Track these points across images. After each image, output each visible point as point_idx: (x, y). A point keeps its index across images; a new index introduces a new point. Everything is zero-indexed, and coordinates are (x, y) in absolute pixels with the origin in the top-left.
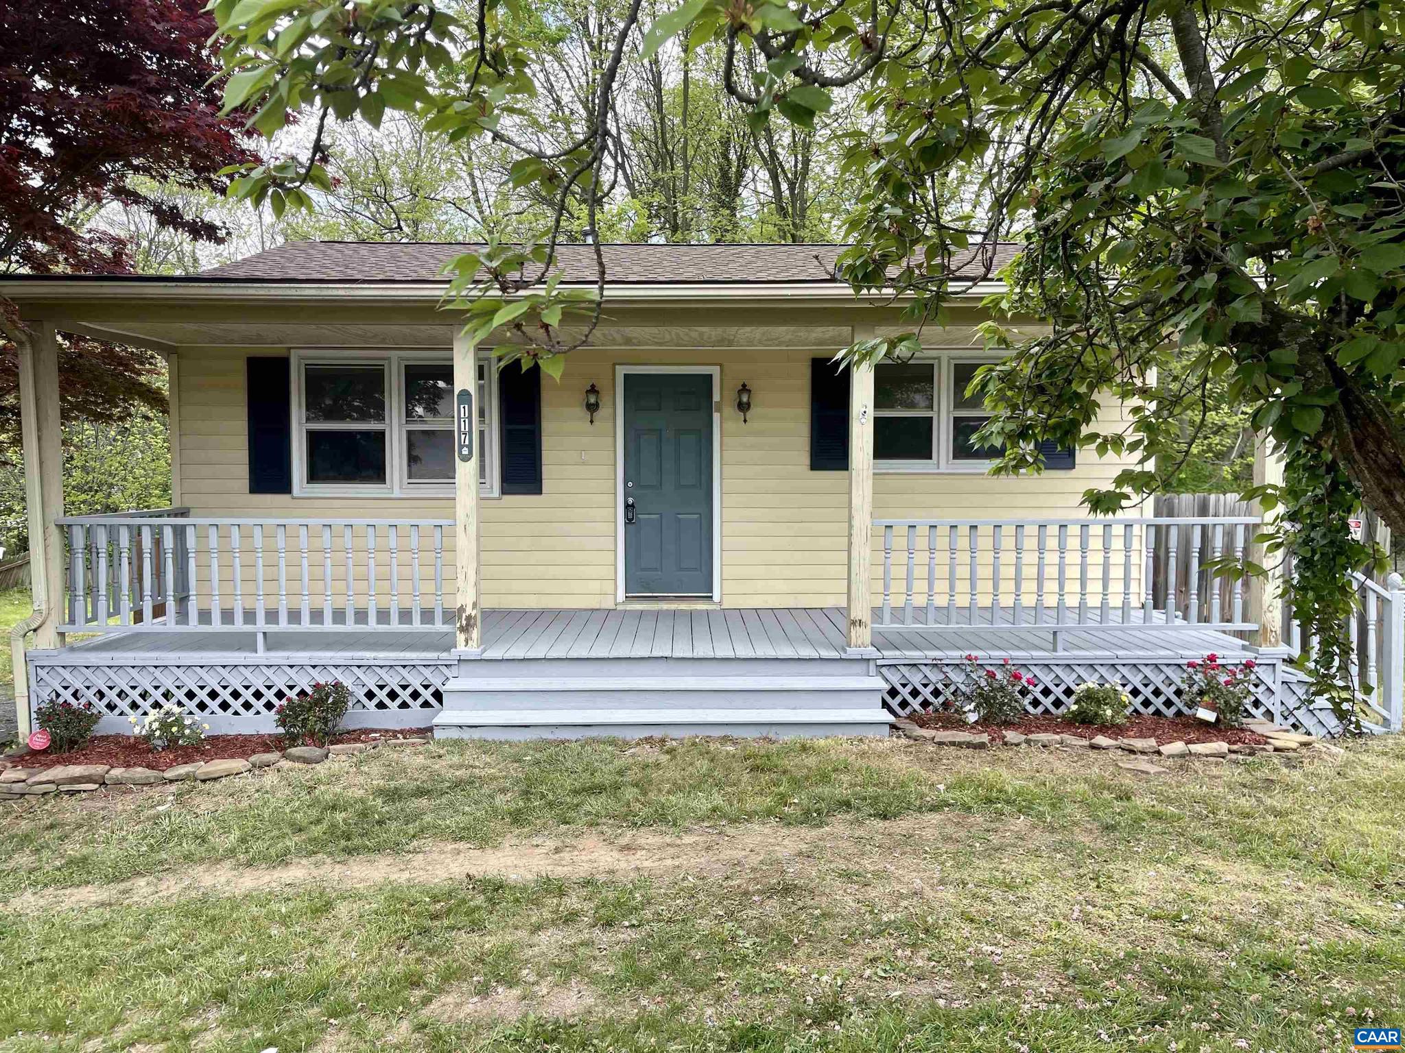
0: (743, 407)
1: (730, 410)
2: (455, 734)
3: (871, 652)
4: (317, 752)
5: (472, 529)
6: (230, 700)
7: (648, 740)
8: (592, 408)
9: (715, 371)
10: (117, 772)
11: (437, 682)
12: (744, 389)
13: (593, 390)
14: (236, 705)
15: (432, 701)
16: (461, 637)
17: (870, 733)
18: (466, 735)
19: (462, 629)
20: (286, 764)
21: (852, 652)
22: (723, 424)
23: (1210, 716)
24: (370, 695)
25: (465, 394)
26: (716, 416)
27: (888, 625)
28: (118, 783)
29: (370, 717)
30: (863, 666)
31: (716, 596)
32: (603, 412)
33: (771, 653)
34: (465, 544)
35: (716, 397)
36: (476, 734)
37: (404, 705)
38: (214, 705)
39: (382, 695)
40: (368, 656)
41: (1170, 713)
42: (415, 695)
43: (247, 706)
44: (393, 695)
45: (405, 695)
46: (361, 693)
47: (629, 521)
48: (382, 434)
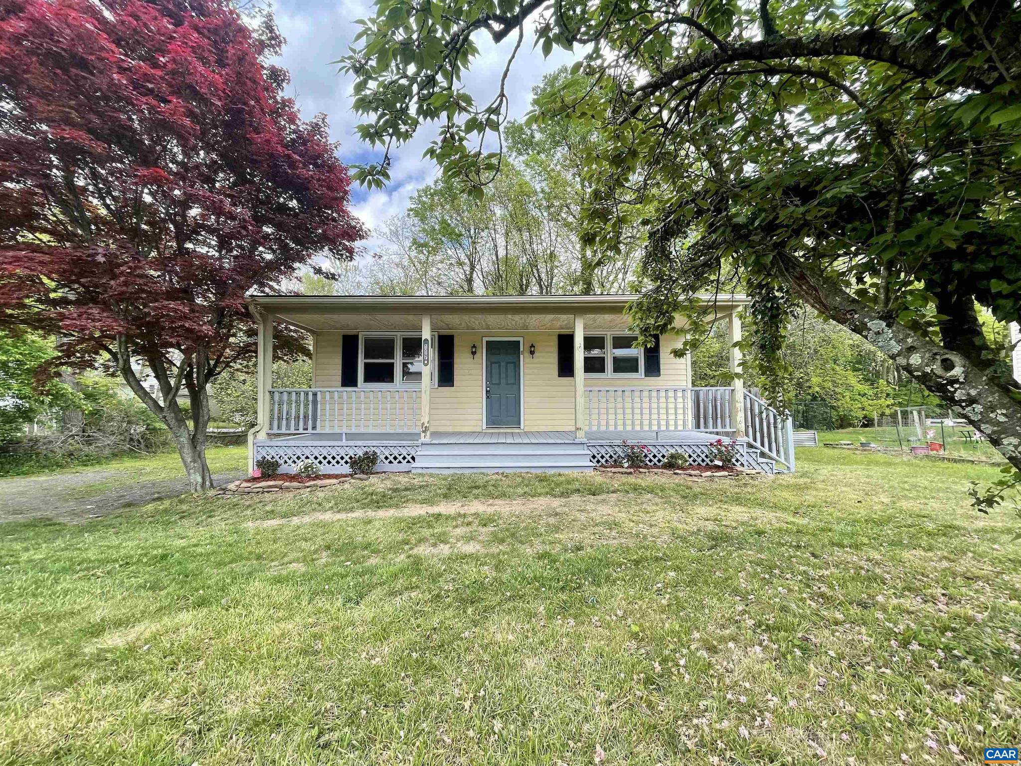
0: (532, 353)
1: (527, 354)
2: (420, 471)
3: (585, 441)
4: (365, 476)
5: (428, 392)
6: (331, 460)
7: (497, 473)
8: (474, 353)
9: (521, 339)
10: (287, 484)
11: (413, 453)
12: (532, 346)
13: (474, 346)
14: (334, 462)
15: (411, 460)
16: (423, 435)
17: (586, 470)
18: (424, 471)
19: (424, 432)
20: (353, 481)
21: (577, 441)
22: (525, 360)
23: (720, 463)
24: (386, 458)
25: (426, 340)
26: (522, 356)
28: (287, 488)
29: (387, 466)
30: (582, 446)
31: (522, 427)
32: (478, 355)
33: (545, 441)
34: (425, 398)
35: (521, 349)
36: (429, 471)
37: (400, 462)
38: (325, 462)
39: (391, 458)
41: (704, 464)
42: (404, 458)
43: (338, 462)
44: (395, 458)
45: (400, 458)
46: (382, 457)
47: (488, 397)
48: (392, 364)
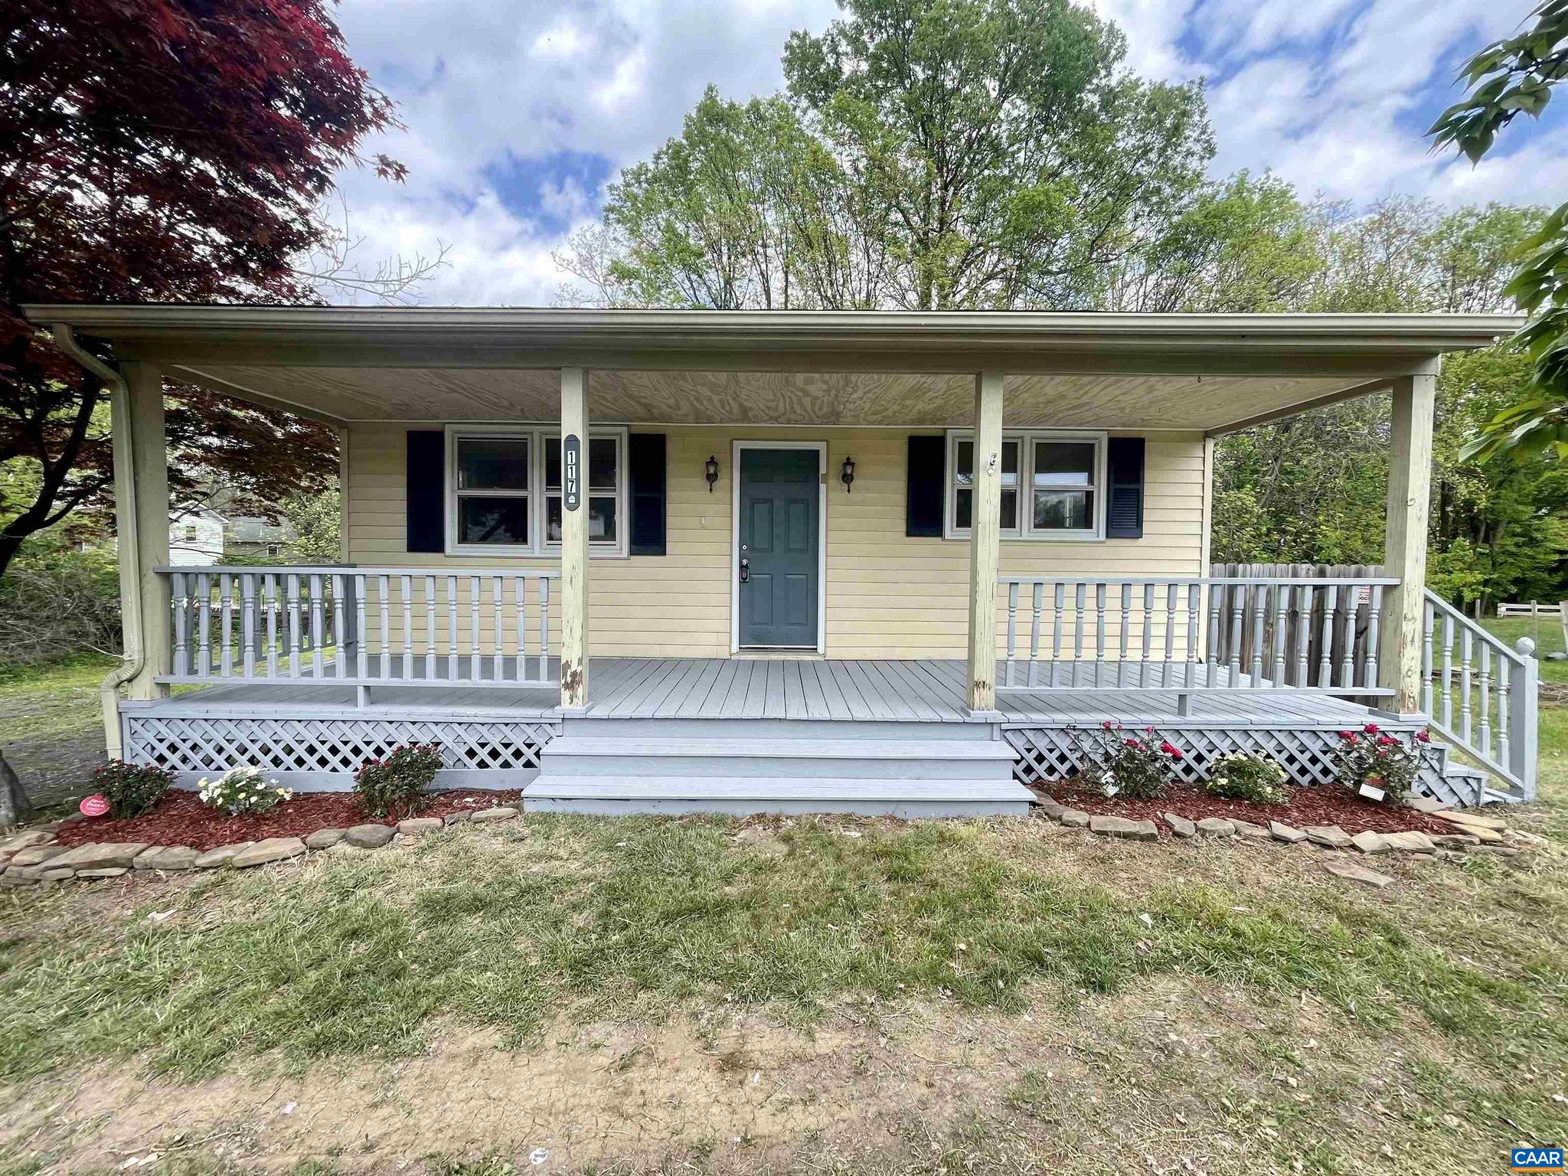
0: (847, 478)
1: (835, 482)
2: (547, 807)
3: (995, 715)
4: (380, 830)
5: (579, 582)
7: (761, 817)
8: (712, 478)
9: (821, 447)
10: (152, 854)
11: (539, 741)
12: (849, 462)
13: (712, 462)
14: (335, 761)
16: (566, 695)
17: (1009, 811)
19: (567, 686)
21: (976, 715)
22: (829, 495)
23: (1378, 795)
24: (471, 753)
25: (572, 440)
26: (823, 487)
27: (1013, 687)
28: (147, 868)
29: (473, 777)
30: (986, 731)
31: (821, 649)
32: (722, 482)
33: (890, 716)
34: (571, 597)
35: (823, 471)
37: (506, 765)
39: (483, 754)
40: (469, 712)
42: (518, 754)
43: (345, 762)
44: (494, 754)
45: (507, 754)
47: (743, 580)
